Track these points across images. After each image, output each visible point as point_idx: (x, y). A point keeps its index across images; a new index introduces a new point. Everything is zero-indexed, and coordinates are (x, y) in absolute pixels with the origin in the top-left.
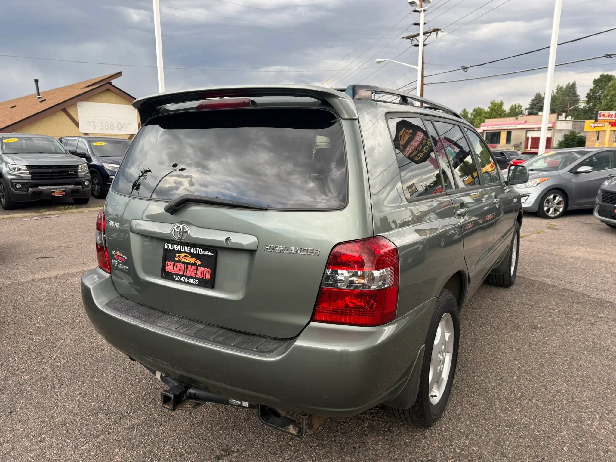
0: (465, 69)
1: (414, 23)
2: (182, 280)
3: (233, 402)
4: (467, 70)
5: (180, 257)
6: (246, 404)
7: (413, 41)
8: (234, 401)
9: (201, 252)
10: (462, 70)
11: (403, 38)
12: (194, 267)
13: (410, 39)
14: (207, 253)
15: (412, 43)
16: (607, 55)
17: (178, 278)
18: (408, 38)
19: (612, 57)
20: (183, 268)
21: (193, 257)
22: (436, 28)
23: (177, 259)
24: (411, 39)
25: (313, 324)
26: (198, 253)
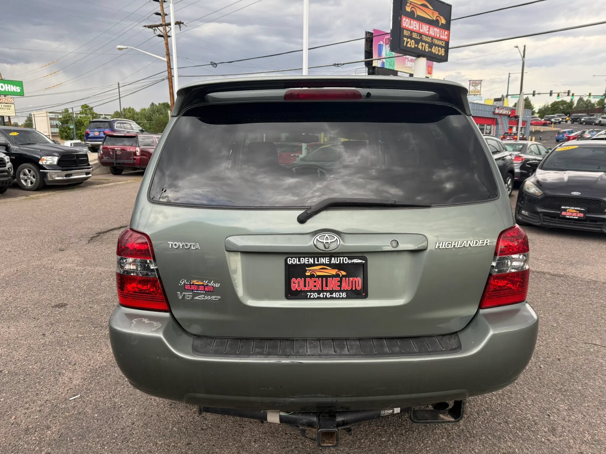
0: (214, 64)
1: (155, 12)
2: (322, 296)
3: (385, 414)
4: (216, 66)
5: (314, 271)
6: (397, 410)
7: (155, 31)
8: (386, 412)
9: (346, 261)
10: (211, 65)
11: (145, 26)
12: (337, 279)
13: (152, 28)
14: (355, 261)
15: (155, 33)
16: (335, 64)
17: (316, 295)
18: (150, 27)
19: (339, 66)
20: (320, 283)
21: (333, 268)
22: (179, 21)
23: (308, 274)
24: (154, 28)
25: (482, 311)
26: (342, 262)
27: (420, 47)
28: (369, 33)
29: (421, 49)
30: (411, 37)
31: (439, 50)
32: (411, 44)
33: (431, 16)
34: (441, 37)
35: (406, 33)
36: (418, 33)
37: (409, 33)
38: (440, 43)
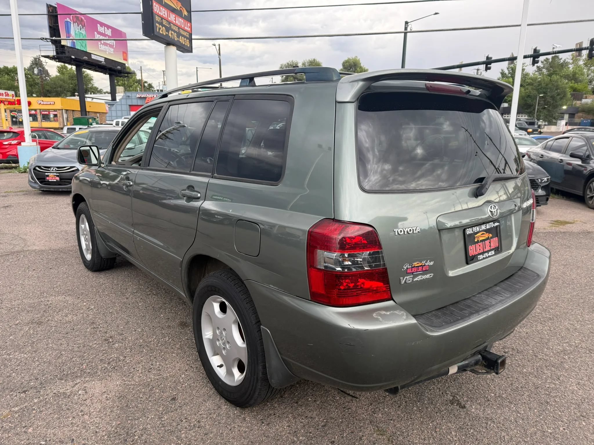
2: (485, 256)
5: (478, 237)
9: (493, 225)
14: (496, 224)
17: (481, 257)
20: (482, 246)
23: (476, 240)
26: (491, 227)
27: (170, 35)
28: (51, 6)
29: (171, 37)
30: (161, 24)
31: (185, 41)
32: (163, 31)
33: (175, 5)
34: (185, 28)
35: (157, 19)
36: (167, 21)
37: (160, 19)
38: (185, 34)
